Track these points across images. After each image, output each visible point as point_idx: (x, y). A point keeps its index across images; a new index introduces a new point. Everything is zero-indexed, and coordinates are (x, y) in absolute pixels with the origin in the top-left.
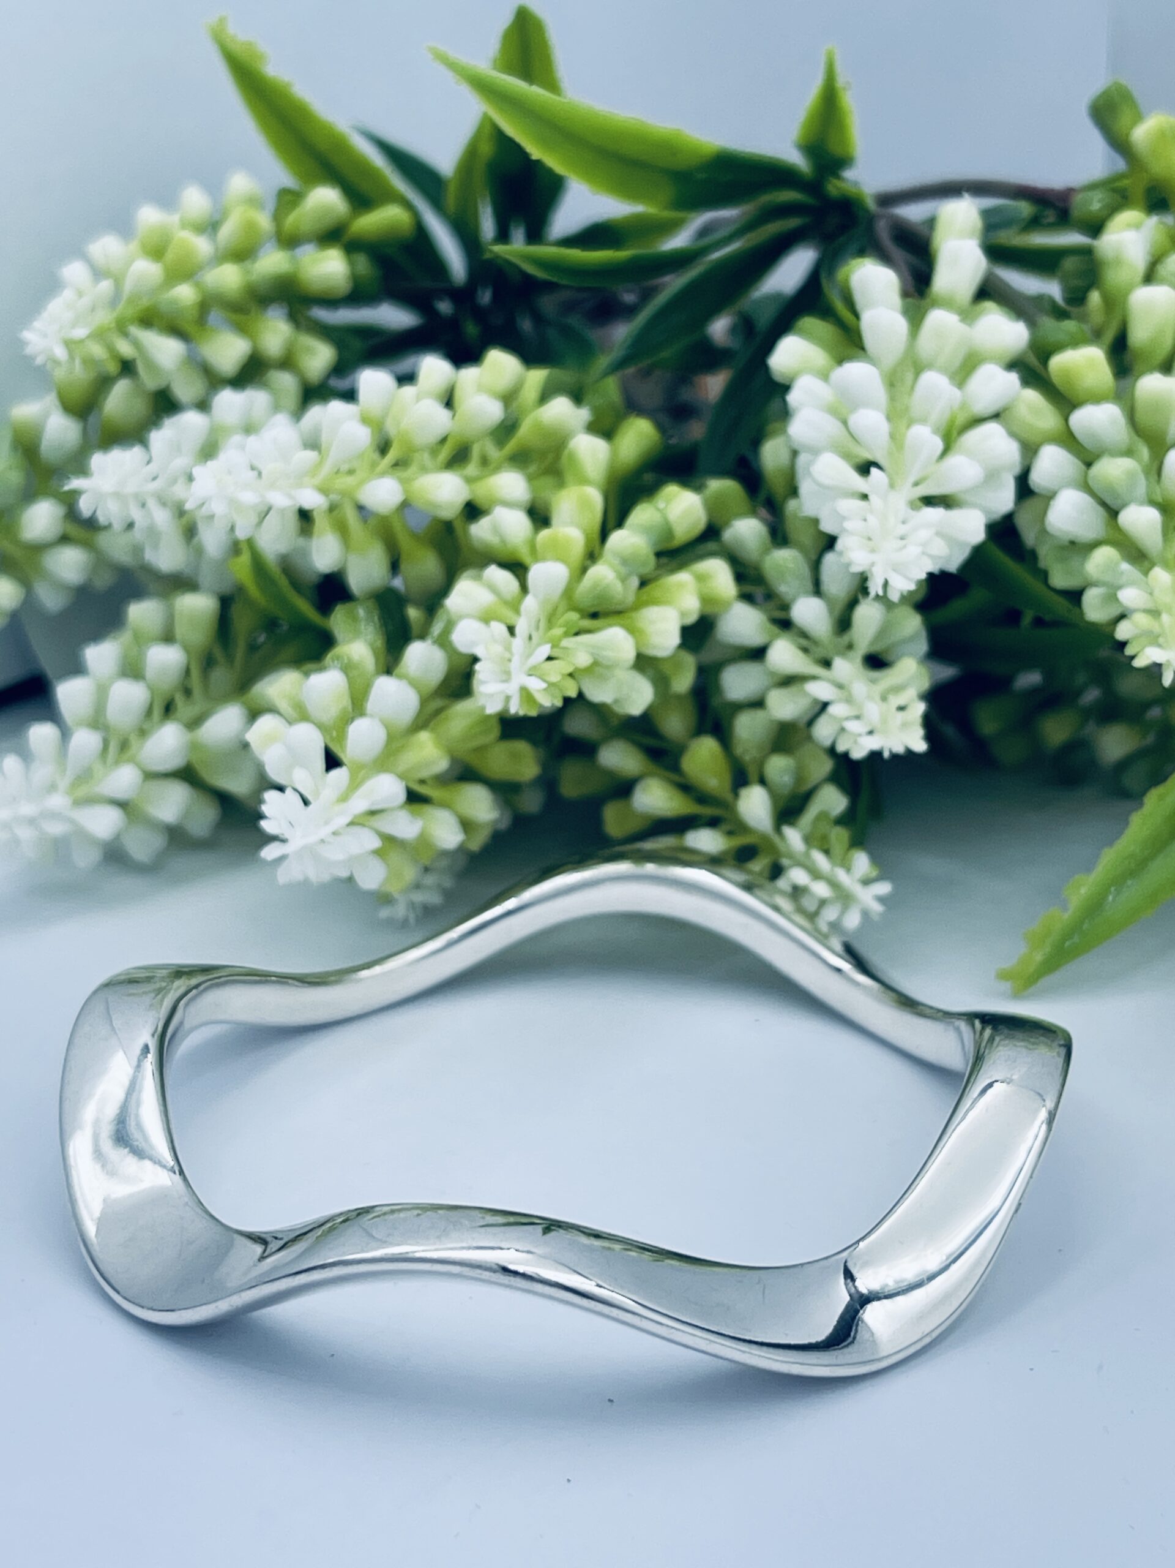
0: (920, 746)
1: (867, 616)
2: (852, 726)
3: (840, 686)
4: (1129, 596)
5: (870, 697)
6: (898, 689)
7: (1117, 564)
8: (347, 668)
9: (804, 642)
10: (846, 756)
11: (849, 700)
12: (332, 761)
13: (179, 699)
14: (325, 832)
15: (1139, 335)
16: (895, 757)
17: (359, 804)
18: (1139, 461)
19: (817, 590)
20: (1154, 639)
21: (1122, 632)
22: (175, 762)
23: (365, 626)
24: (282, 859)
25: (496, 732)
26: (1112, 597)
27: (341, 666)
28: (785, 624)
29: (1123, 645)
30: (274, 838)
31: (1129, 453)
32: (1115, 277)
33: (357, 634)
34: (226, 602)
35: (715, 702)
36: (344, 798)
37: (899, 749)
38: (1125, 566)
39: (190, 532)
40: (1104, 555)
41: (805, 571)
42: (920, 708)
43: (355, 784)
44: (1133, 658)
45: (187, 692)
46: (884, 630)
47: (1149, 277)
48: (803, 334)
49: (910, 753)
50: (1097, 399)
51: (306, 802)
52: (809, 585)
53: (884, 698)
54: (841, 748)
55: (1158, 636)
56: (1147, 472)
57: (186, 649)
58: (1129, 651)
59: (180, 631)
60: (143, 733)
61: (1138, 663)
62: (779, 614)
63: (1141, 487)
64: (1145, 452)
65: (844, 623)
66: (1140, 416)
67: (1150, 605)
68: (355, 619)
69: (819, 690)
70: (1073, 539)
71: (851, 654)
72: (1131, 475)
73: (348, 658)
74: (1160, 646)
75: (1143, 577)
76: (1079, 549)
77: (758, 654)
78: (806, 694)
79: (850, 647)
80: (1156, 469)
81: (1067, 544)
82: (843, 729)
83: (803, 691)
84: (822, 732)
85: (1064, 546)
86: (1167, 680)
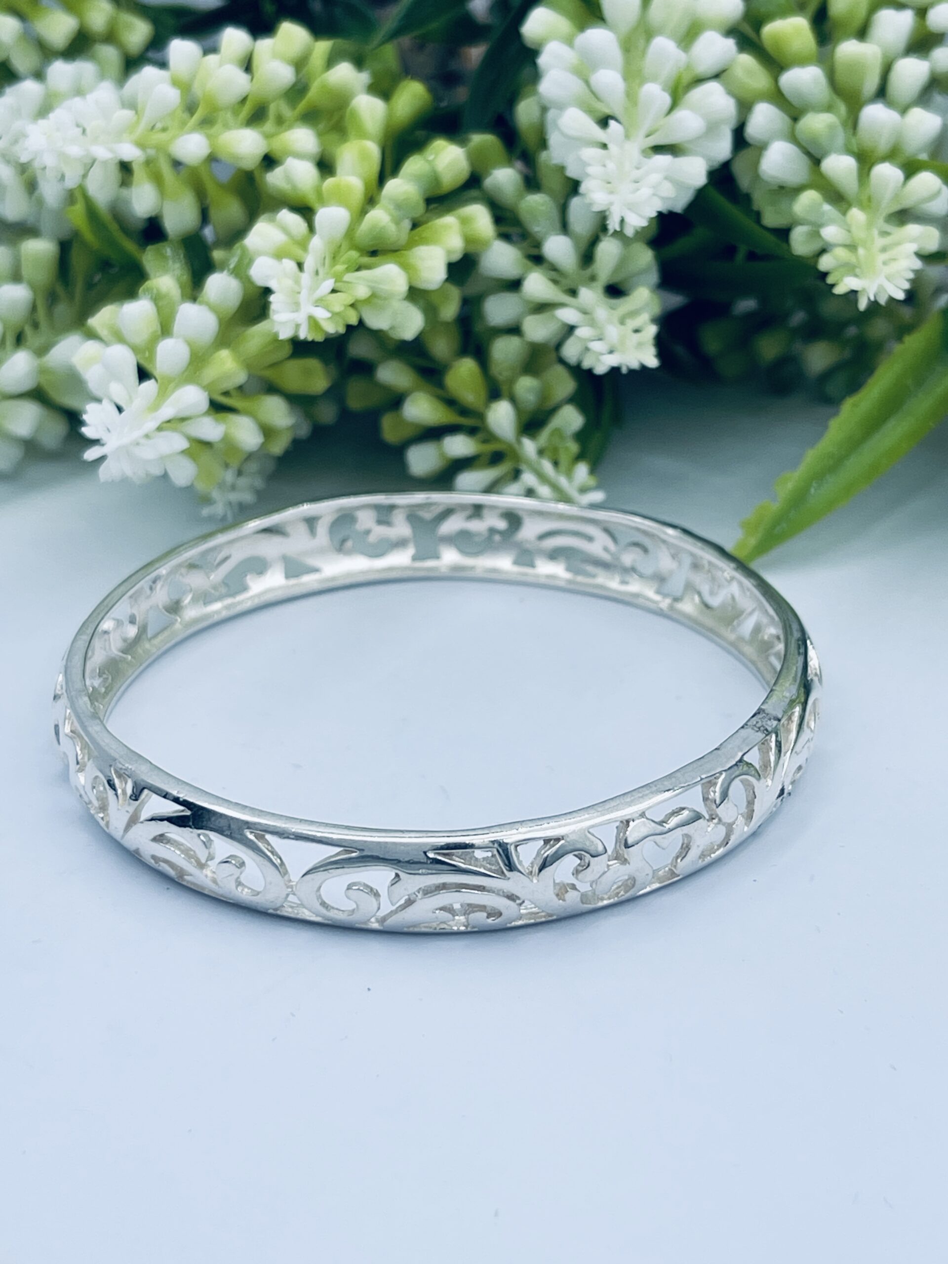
0: (652, 362)
1: (607, 251)
2: (596, 346)
3: (585, 312)
4: (830, 233)
5: (610, 321)
6: (633, 314)
7: (820, 205)
8: (157, 298)
9: (555, 275)
10: (590, 372)
11: (592, 323)
12: (143, 375)
13: (28, 331)
14: (137, 434)
15: (838, 6)
16: (632, 372)
17: (167, 411)
18: (838, 116)
19: (564, 227)
20: (851, 269)
21: (825, 263)
22: (28, 384)
23: (173, 263)
24: (102, 458)
25: (287, 350)
26: (816, 234)
27: (152, 296)
28: (537, 259)
29: (825, 275)
30: (96, 442)
31: (829, 108)
33: (166, 270)
34: (65, 247)
35: (478, 328)
36: (155, 406)
37: (635, 365)
38: (827, 207)
39: (31, 186)
40: (809, 198)
41: (555, 214)
42: (652, 330)
43: (163, 394)
44: (833, 286)
45: (35, 325)
46: (623, 262)
48: (550, 6)
49: (644, 368)
50: (802, 61)
51: (120, 409)
52: (558, 225)
53: (622, 322)
54: (586, 365)
55: (854, 267)
56: (844, 124)
57: (32, 287)
58: (830, 280)
59: (24, 272)
61: (839, 290)
62: (534, 252)
63: (840, 138)
64: (842, 108)
65: (587, 257)
66: (840, 76)
67: (848, 242)
68: (163, 257)
69: (568, 315)
70: (781, 185)
71: (594, 284)
72: (831, 127)
73: (158, 289)
74: (856, 276)
75: (840, 216)
76: (788, 192)
77: (515, 285)
78: (557, 319)
79: (593, 278)
80: (852, 122)
81: (777, 189)
82: (587, 349)
83: (554, 316)
84: (570, 351)
85: (774, 190)
86: (863, 305)
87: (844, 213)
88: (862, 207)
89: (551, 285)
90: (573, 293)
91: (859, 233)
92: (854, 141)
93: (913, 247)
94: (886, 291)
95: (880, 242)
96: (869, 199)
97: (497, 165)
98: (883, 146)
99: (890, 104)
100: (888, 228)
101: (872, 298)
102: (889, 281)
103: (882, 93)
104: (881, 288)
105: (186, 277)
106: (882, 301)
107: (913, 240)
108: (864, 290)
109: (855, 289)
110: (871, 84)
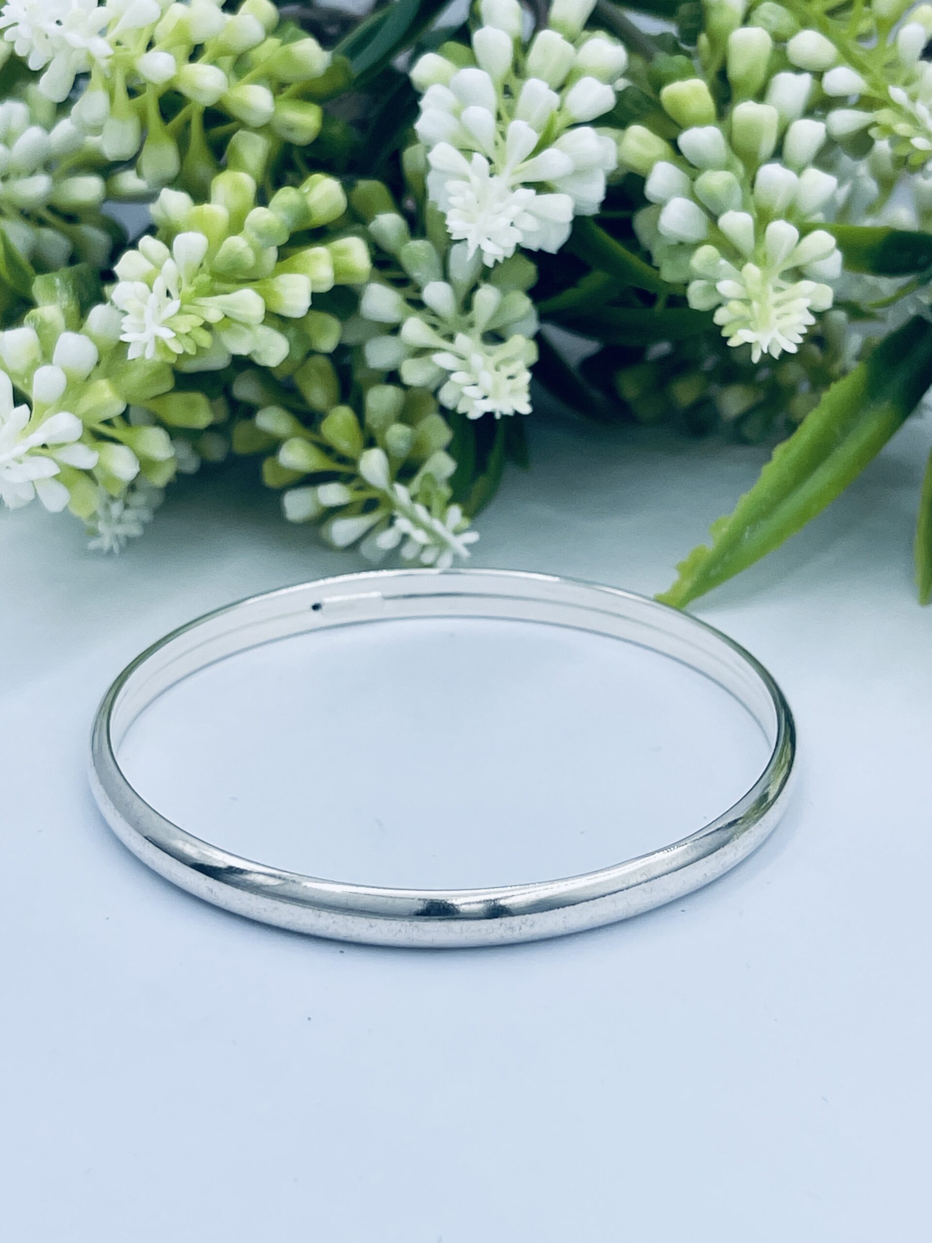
0: (526, 408)
1: (486, 299)
2: (470, 391)
3: (462, 358)
4: (726, 287)
5: (485, 367)
7: (717, 260)
8: (41, 329)
10: (464, 416)
11: (468, 370)
15: (738, 68)
16: (505, 418)
18: (736, 174)
19: (445, 276)
20: (746, 323)
21: (720, 318)
23: (61, 293)
25: (171, 383)
26: (712, 289)
27: (35, 325)
29: (720, 328)
31: (726, 167)
32: (717, 22)
33: (53, 300)
37: (509, 412)
38: (723, 262)
40: (706, 254)
41: (435, 260)
42: (527, 377)
44: (727, 339)
46: (500, 310)
47: (746, 21)
48: (444, 54)
49: (516, 414)
50: (700, 122)
53: (497, 369)
55: (749, 320)
56: (742, 183)
58: (725, 333)
61: (734, 342)
62: (415, 297)
63: (738, 195)
64: (740, 167)
66: (736, 138)
67: (742, 296)
68: (52, 286)
69: (443, 360)
70: (680, 241)
71: (472, 331)
72: (729, 185)
73: (41, 318)
74: (750, 328)
75: (738, 272)
76: (685, 247)
78: (434, 364)
79: (471, 325)
80: (750, 181)
81: (675, 244)
82: (462, 395)
83: (430, 361)
84: (447, 397)
85: (672, 246)
86: (754, 358)
87: (740, 269)
88: (757, 262)
89: (429, 329)
90: (450, 338)
91: (754, 288)
92: (751, 198)
93: (807, 304)
94: (779, 345)
95: (774, 297)
96: (765, 256)
97: (385, 210)
98: (779, 203)
99: (786, 164)
100: (782, 284)
101: (766, 351)
102: (782, 334)
103: (778, 153)
104: (772, 340)
105: (73, 308)
106: (776, 354)
107: (806, 296)
108: (758, 343)
109: (749, 341)
110: (769, 142)
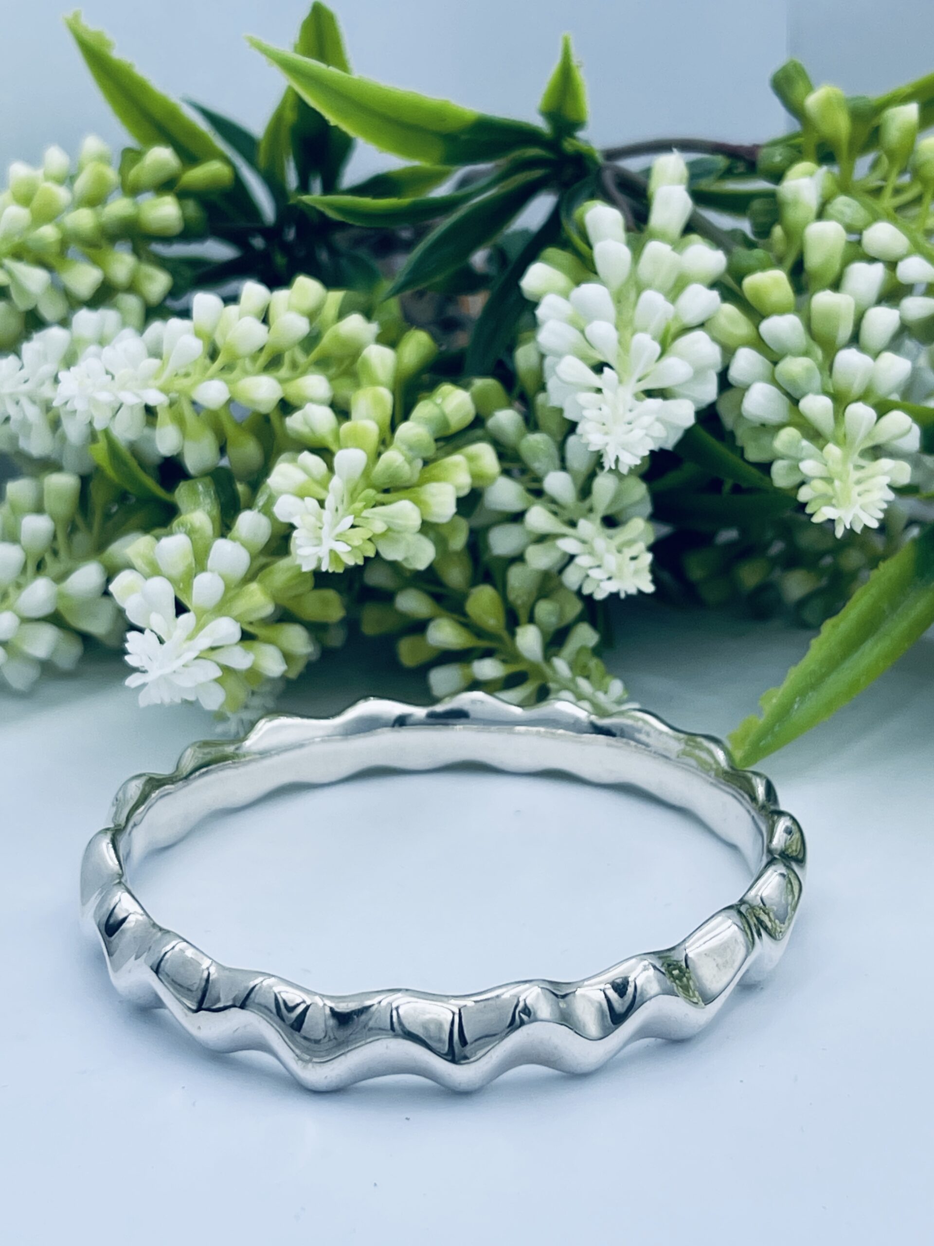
0: (649, 588)
1: (604, 485)
2: (595, 574)
3: (584, 542)
4: (808, 467)
5: (608, 551)
6: (630, 543)
7: (799, 441)
8: (191, 532)
9: (554, 507)
10: (590, 597)
11: (591, 553)
12: (180, 609)
13: (48, 559)
14: (177, 664)
15: (814, 260)
16: (629, 597)
17: (204, 641)
18: (815, 360)
19: (563, 466)
20: (829, 500)
21: (804, 495)
22: (46, 610)
23: (203, 499)
24: (144, 685)
25: (311, 582)
26: (796, 468)
27: (186, 529)
28: (538, 493)
29: (804, 505)
30: (135, 670)
31: (806, 353)
32: (793, 215)
33: (197, 505)
34: (85, 480)
35: (485, 556)
36: (191, 637)
37: (633, 591)
38: (805, 443)
39: (56, 424)
40: (788, 435)
41: (554, 451)
42: (648, 557)
43: (199, 627)
44: (811, 515)
45: (55, 553)
46: (618, 496)
47: (821, 215)
48: (548, 261)
49: (640, 592)
50: (781, 311)
51: (161, 642)
52: (557, 462)
53: (619, 551)
54: (586, 591)
55: (831, 498)
56: (821, 369)
57: (53, 518)
58: (808, 510)
59: (47, 504)
60: (19, 586)
61: (816, 519)
62: (535, 486)
63: (817, 380)
64: (819, 353)
65: (585, 491)
66: (815, 326)
67: (824, 474)
68: (195, 492)
69: (568, 545)
70: (763, 423)
71: (592, 516)
72: (808, 370)
73: (191, 524)
74: (833, 506)
75: (819, 452)
76: (769, 429)
77: (517, 517)
78: (558, 548)
79: (591, 510)
80: (828, 366)
81: (759, 426)
82: (587, 576)
83: (555, 546)
84: (570, 577)
85: (756, 428)
86: (839, 533)
87: (821, 449)
88: (837, 443)
89: (551, 517)
90: (573, 524)
91: (835, 468)
92: (829, 383)
93: (887, 480)
94: (861, 521)
95: (856, 475)
96: (845, 436)
97: (501, 407)
98: (857, 388)
99: (862, 349)
100: (862, 462)
101: (848, 527)
102: (864, 511)
103: (855, 339)
104: (856, 516)
105: (216, 512)
106: (858, 529)
107: (885, 474)
108: (840, 518)
109: (832, 517)
110: (845, 332)
